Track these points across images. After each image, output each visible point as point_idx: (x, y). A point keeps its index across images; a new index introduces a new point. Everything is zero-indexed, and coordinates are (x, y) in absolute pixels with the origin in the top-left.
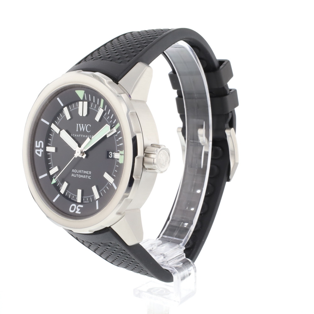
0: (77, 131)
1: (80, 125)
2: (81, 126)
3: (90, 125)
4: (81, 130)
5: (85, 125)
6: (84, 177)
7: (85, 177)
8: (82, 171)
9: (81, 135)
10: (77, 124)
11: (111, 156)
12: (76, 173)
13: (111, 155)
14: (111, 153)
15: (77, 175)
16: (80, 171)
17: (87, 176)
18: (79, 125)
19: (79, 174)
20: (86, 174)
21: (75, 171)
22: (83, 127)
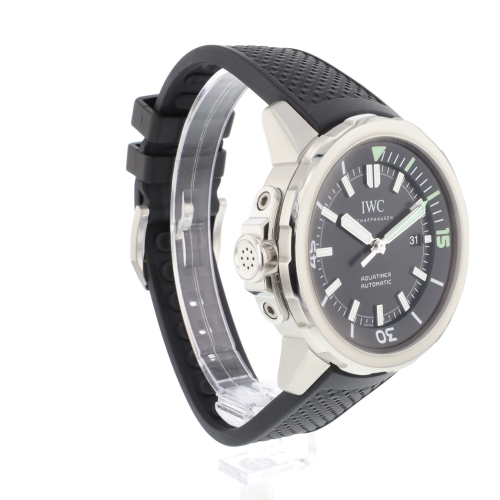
0: (363, 213)
1: (367, 202)
2: (369, 204)
3: (383, 201)
4: (369, 210)
5: (376, 201)
6: (382, 283)
7: (383, 284)
8: (377, 275)
9: (370, 219)
10: (363, 202)
11: (412, 242)
12: (369, 281)
13: (413, 240)
14: (412, 238)
15: (370, 283)
16: (374, 277)
17: (385, 281)
18: (365, 204)
19: (372, 281)
20: (383, 279)
21: (366, 278)
22: (372, 205)
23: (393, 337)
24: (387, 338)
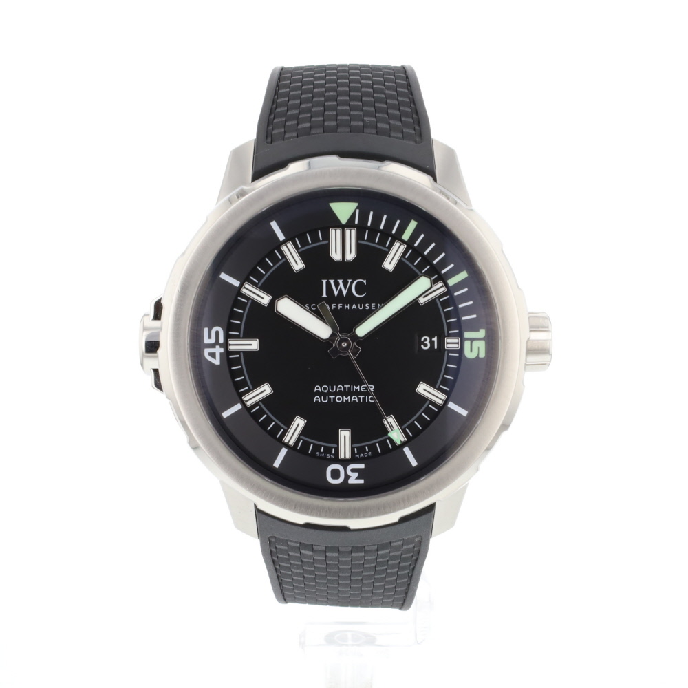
0: (325, 295)
1: (332, 282)
2: (337, 285)
3: (365, 282)
4: (336, 293)
5: (350, 281)
6: (355, 399)
7: (357, 400)
8: (347, 386)
9: (337, 306)
10: (324, 281)
11: (426, 345)
12: (329, 393)
13: (427, 342)
14: (426, 340)
15: (332, 397)
16: (340, 388)
17: (361, 397)
18: (328, 284)
19: (336, 394)
20: (358, 393)
21: (325, 389)
22: (341, 285)
23: (358, 478)
24: (347, 477)
